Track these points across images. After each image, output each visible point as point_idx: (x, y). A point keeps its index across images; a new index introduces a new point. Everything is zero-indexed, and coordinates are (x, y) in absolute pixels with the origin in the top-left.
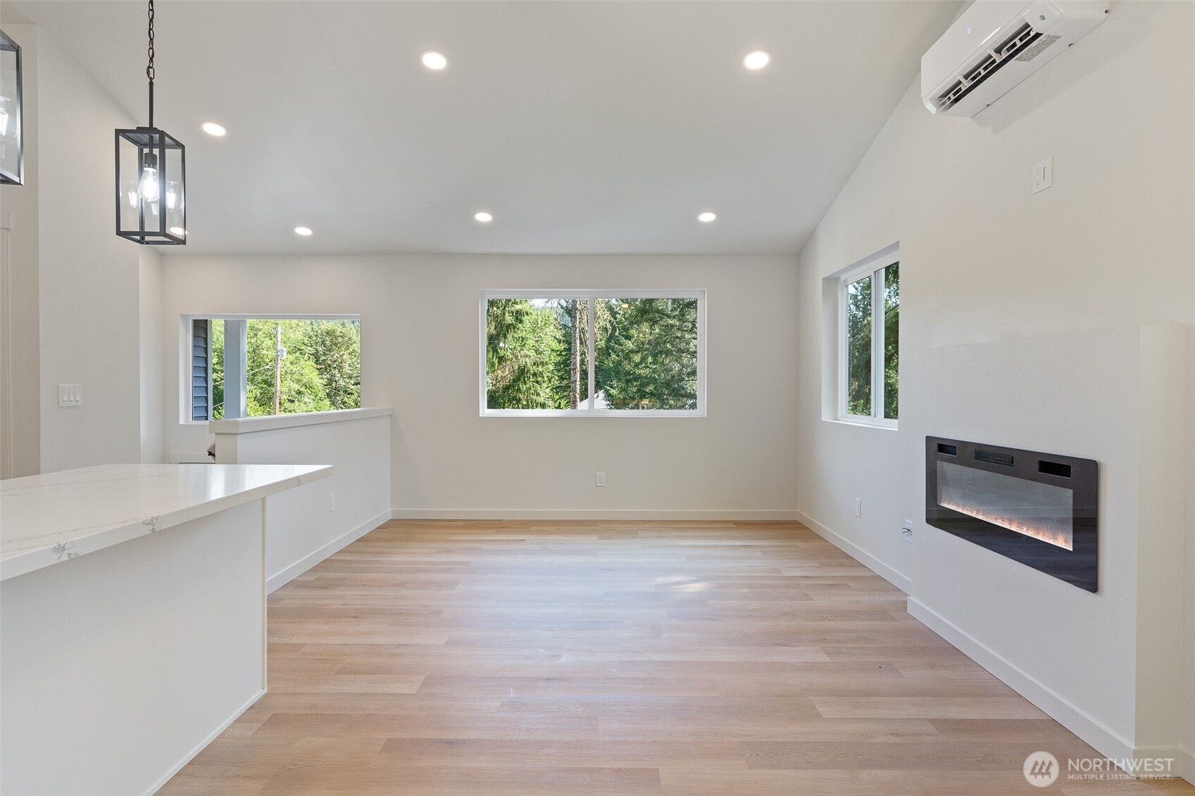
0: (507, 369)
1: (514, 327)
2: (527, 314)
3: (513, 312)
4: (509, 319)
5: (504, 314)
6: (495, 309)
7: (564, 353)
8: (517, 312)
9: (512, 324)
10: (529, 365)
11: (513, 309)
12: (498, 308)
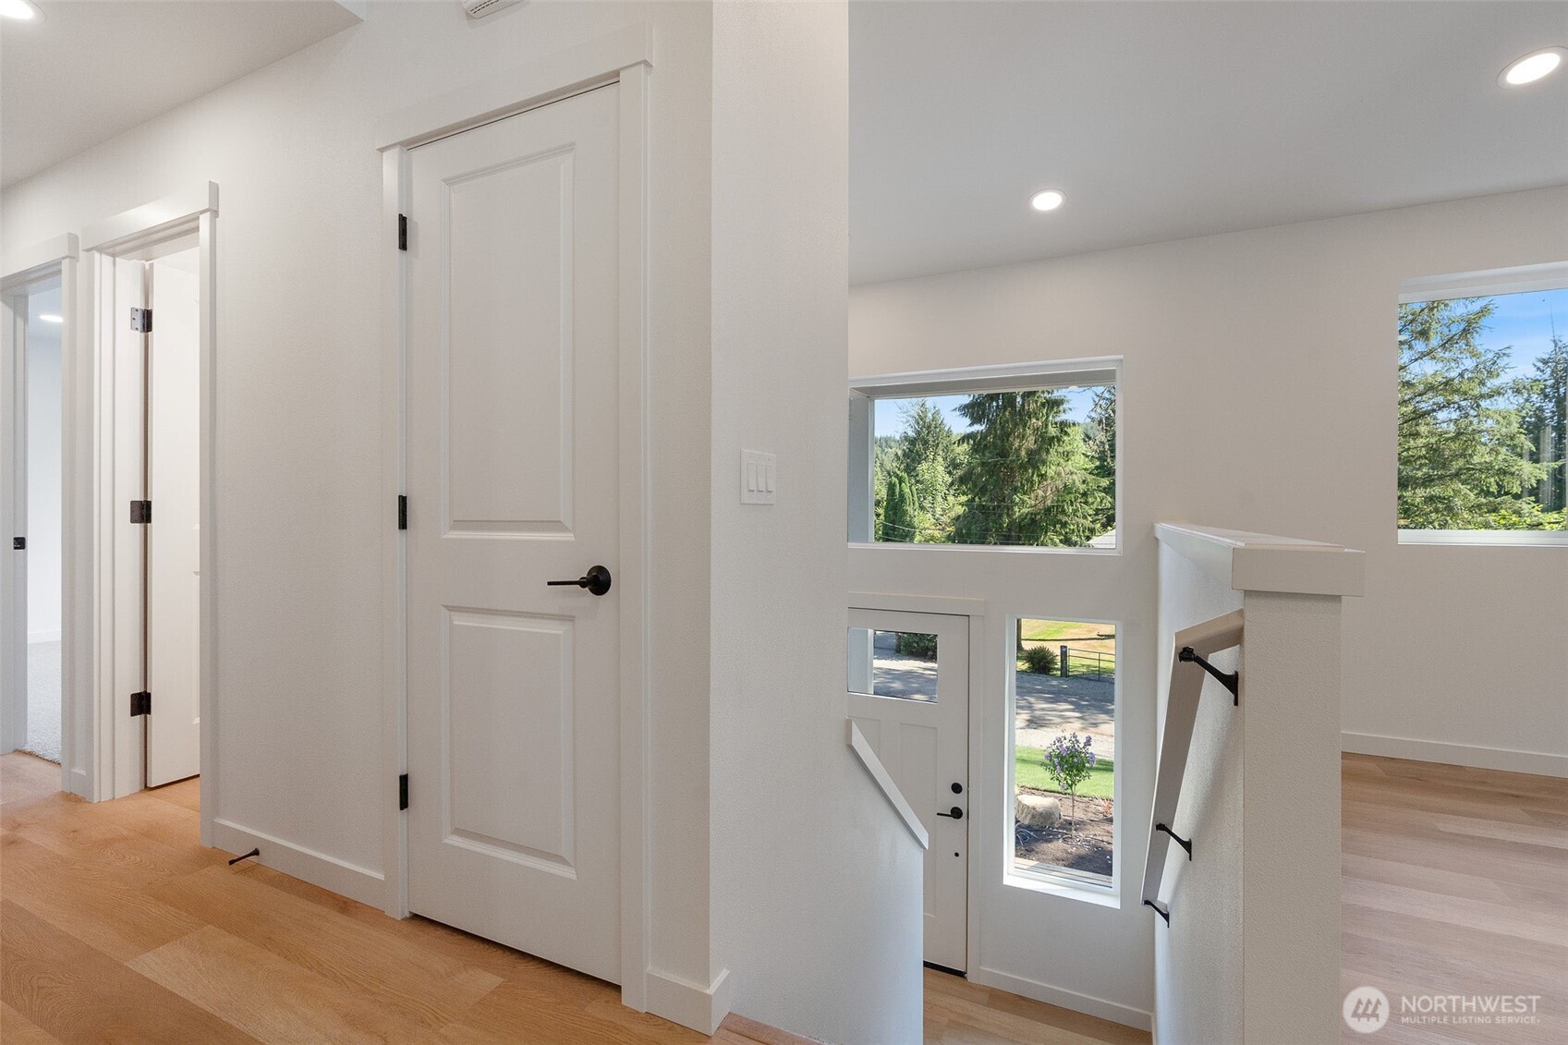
0: (1049, 489)
1: (1059, 441)
2: (1074, 424)
3: (1056, 423)
4: (1052, 431)
5: (1047, 425)
6: (1034, 420)
7: (1096, 472)
8: (1062, 423)
9: (1057, 436)
10: (1077, 483)
11: (1058, 419)
12: (1038, 419)
